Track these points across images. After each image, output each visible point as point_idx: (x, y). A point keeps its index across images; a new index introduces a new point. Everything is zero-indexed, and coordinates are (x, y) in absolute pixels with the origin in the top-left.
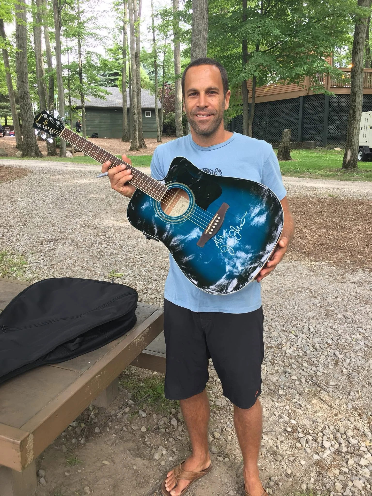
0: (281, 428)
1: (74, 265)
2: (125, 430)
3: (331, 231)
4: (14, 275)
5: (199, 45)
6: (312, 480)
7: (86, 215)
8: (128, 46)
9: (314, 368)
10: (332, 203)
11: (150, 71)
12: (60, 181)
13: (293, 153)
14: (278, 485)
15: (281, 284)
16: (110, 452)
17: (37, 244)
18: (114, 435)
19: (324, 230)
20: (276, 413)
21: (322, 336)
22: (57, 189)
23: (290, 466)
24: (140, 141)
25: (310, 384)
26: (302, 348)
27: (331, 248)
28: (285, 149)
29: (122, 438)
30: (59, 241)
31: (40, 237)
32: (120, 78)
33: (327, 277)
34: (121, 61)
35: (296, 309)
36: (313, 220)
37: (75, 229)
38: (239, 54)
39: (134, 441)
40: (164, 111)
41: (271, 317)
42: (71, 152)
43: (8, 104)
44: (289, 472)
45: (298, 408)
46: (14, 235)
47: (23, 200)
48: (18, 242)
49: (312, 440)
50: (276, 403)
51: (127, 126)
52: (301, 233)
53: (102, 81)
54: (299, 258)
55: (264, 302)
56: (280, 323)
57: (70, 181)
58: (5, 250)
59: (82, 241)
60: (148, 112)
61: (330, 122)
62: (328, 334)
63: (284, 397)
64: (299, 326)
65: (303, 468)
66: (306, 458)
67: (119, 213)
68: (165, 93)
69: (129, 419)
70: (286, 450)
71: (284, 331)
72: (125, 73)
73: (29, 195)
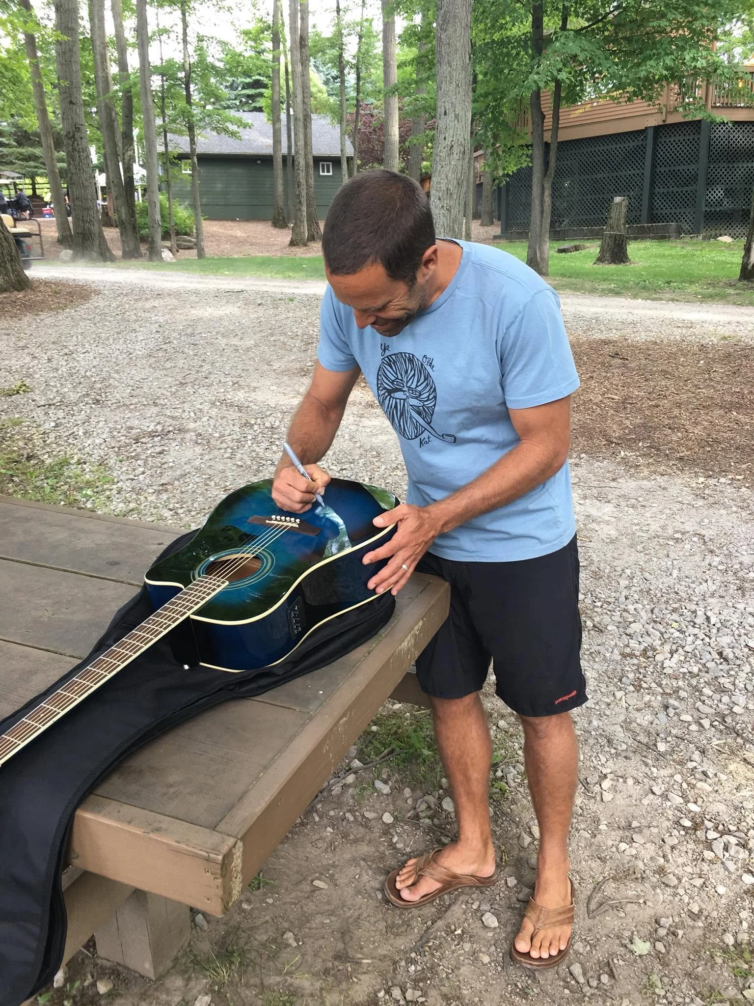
0: (669, 820)
1: (207, 485)
2: (351, 819)
3: (735, 413)
4: (89, 505)
5: (455, 17)
6: (745, 925)
7: (220, 382)
8: (283, 24)
9: (725, 699)
10: (730, 355)
11: (329, 77)
12: (159, 311)
13: (633, 248)
14: (675, 934)
15: (638, 524)
16: (325, 862)
17: (127, 441)
18: (329, 829)
19: (718, 412)
20: (655, 789)
21: (737, 632)
22: (154, 327)
23: (696, 898)
24: (309, 226)
25: (721, 731)
26: (695, 656)
27: (737, 448)
28: (615, 240)
29: (345, 836)
30: (171, 435)
31: (131, 428)
32: (267, 92)
33: (734, 509)
34: (269, 56)
35: (675, 576)
36: (693, 389)
37: (201, 410)
38: (526, 37)
39: (370, 842)
40: (359, 162)
41: (624, 594)
42: (170, 250)
43: (37, 151)
44: (696, 910)
45: (701, 780)
46: (79, 422)
47: (87, 352)
48: (88, 438)
49: (737, 845)
50: (654, 770)
51: (282, 193)
52: (669, 418)
53: (229, 99)
54: (669, 471)
55: (606, 561)
56: (644, 606)
57: (178, 311)
58: (66, 453)
59: (217, 435)
60: (325, 163)
61: (710, 183)
62: (747, 627)
63: (668, 757)
64: (685, 611)
65: (724, 901)
66: (727, 881)
67: (286, 378)
68: (360, 124)
69: (356, 797)
70: (684, 865)
71: (655, 622)
72: (277, 81)
73: (98, 340)
